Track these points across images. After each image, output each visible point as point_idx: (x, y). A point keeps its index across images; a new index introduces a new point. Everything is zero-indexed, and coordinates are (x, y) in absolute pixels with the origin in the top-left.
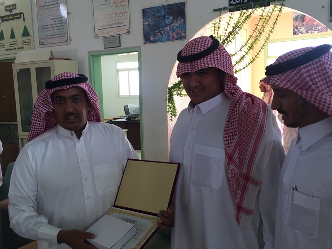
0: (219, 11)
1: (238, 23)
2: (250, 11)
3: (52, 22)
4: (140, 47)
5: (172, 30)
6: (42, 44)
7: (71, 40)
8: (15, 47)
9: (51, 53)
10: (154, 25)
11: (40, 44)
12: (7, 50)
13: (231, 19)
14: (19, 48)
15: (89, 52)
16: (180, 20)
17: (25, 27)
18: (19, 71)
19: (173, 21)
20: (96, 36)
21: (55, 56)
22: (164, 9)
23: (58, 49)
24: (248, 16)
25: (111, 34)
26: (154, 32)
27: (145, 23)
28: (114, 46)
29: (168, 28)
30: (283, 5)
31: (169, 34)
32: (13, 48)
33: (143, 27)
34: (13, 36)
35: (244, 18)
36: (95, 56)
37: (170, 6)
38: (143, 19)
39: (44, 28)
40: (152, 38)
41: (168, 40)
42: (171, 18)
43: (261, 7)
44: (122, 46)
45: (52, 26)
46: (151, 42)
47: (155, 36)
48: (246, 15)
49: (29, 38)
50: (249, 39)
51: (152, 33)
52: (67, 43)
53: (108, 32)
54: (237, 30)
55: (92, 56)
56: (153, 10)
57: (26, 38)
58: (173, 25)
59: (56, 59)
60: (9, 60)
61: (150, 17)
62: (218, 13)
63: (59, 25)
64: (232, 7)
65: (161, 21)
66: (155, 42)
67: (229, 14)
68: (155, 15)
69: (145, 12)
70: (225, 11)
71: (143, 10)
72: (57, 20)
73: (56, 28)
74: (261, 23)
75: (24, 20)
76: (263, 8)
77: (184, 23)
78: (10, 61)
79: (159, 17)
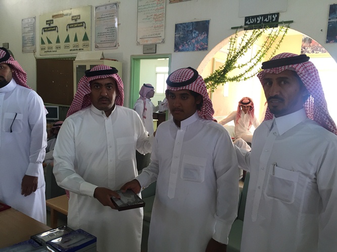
1: (251, 39)
2: (261, 30)
3: (106, 31)
4: (171, 54)
5: (197, 42)
6: (97, 47)
7: (119, 46)
8: (77, 49)
9: (103, 54)
10: (183, 38)
11: (96, 47)
12: (71, 50)
13: (245, 36)
14: (80, 50)
15: (132, 56)
16: (204, 34)
17: (86, 33)
18: (78, 67)
19: (198, 34)
20: (138, 44)
21: (105, 57)
22: (192, 25)
23: (109, 52)
24: (259, 34)
25: (150, 42)
26: (183, 43)
27: (177, 36)
28: (151, 52)
29: (194, 41)
30: (289, 27)
31: (194, 45)
32: (75, 49)
33: (174, 38)
34: (76, 40)
35: (256, 35)
36: (136, 59)
37: (197, 23)
38: (175, 32)
39: (99, 35)
40: (180, 48)
41: (193, 50)
42: (197, 32)
43: (270, 27)
44: (157, 53)
45: (105, 34)
46: (180, 51)
47: (183, 46)
48: (257, 33)
49: (87, 42)
50: (258, 53)
51: (181, 44)
52: (116, 48)
53: (147, 41)
54: (249, 45)
55: (134, 59)
56: (184, 25)
57: (85, 42)
58: (198, 38)
59: (106, 59)
61: (181, 31)
62: (235, 30)
63: (111, 33)
64: (247, 26)
65: (189, 35)
66: (182, 50)
67: (244, 32)
68: (185, 30)
69: (177, 27)
70: (241, 29)
71: (176, 25)
72: (109, 29)
73: (108, 36)
74: (270, 40)
75: (85, 27)
76: (272, 29)
77: (207, 36)
78: (72, 59)
79: (188, 31)
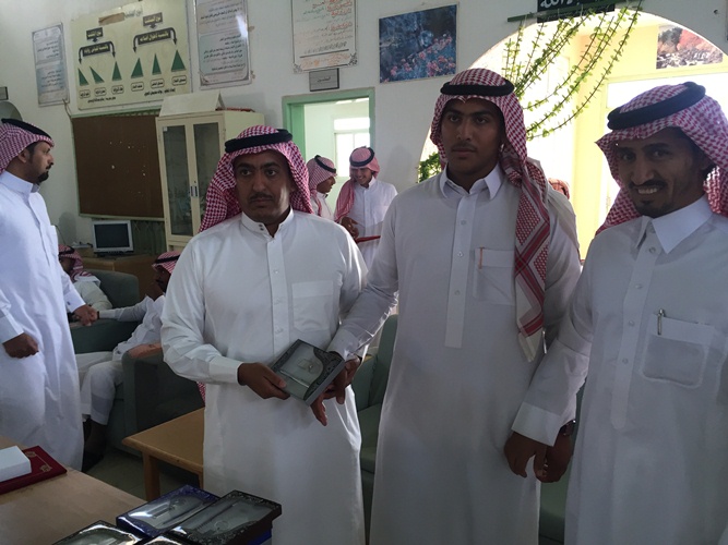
0: (519, 21)
1: (554, 42)
2: (577, 20)
3: (222, 45)
4: (373, 88)
5: (432, 57)
6: (204, 83)
7: (254, 77)
8: (160, 90)
9: (220, 99)
10: (400, 48)
11: (202, 84)
12: (147, 94)
13: (541, 36)
14: (167, 91)
15: (284, 98)
16: (446, 38)
17: (177, 53)
18: (166, 130)
19: (433, 40)
20: (297, 69)
21: (226, 104)
22: (418, 19)
23: (232, 93)
24: (572, 30)
25: (323, 65)
26: (398, 61)
27: (383, 45)
28: (327, 86)
29: (423, 54)
30: (639, 9)
31: (424, 62)
32: (157, 90)
33: (378, 52)
34: (156, 69)
35: (565, 33)
36: (295, 105)
37: (429, 13)
38: (380, 37)
39: (208, 55)
40: (394, 73)
41: (423, 76)
42: (430, 35)
43: (598, 12)
44: (341, 88)
45: (221, 52)
46: (392, 79)
47: (400, 67)
48: (568, 28)
49: (182, 73)
50: (573, 72)
51: (395, 63)
52: (247, 82)
53: (317, 62)
54: (552, 55)
55: (290, 105)
56: (399, 20)
57: (178, 73)
58: (433, 47)
59: (228, 109)
60: (151, 111)
61: (392, 34)
62: (517, 24)
63: (234, 50)
64: (543, 13)
65: (411, 41)
66: (399, 79)
67: (536, 27)
68: (401, 31)
69: (383, 24)
70: (531, 20)
71: (380, 20)
72: (229, 41)
73: (228, 56)
74: (597, 41)
75: (175, 40)
76: (602, 15)
77: (454, 43)
78: (152, 114)
79: (408, 33)
